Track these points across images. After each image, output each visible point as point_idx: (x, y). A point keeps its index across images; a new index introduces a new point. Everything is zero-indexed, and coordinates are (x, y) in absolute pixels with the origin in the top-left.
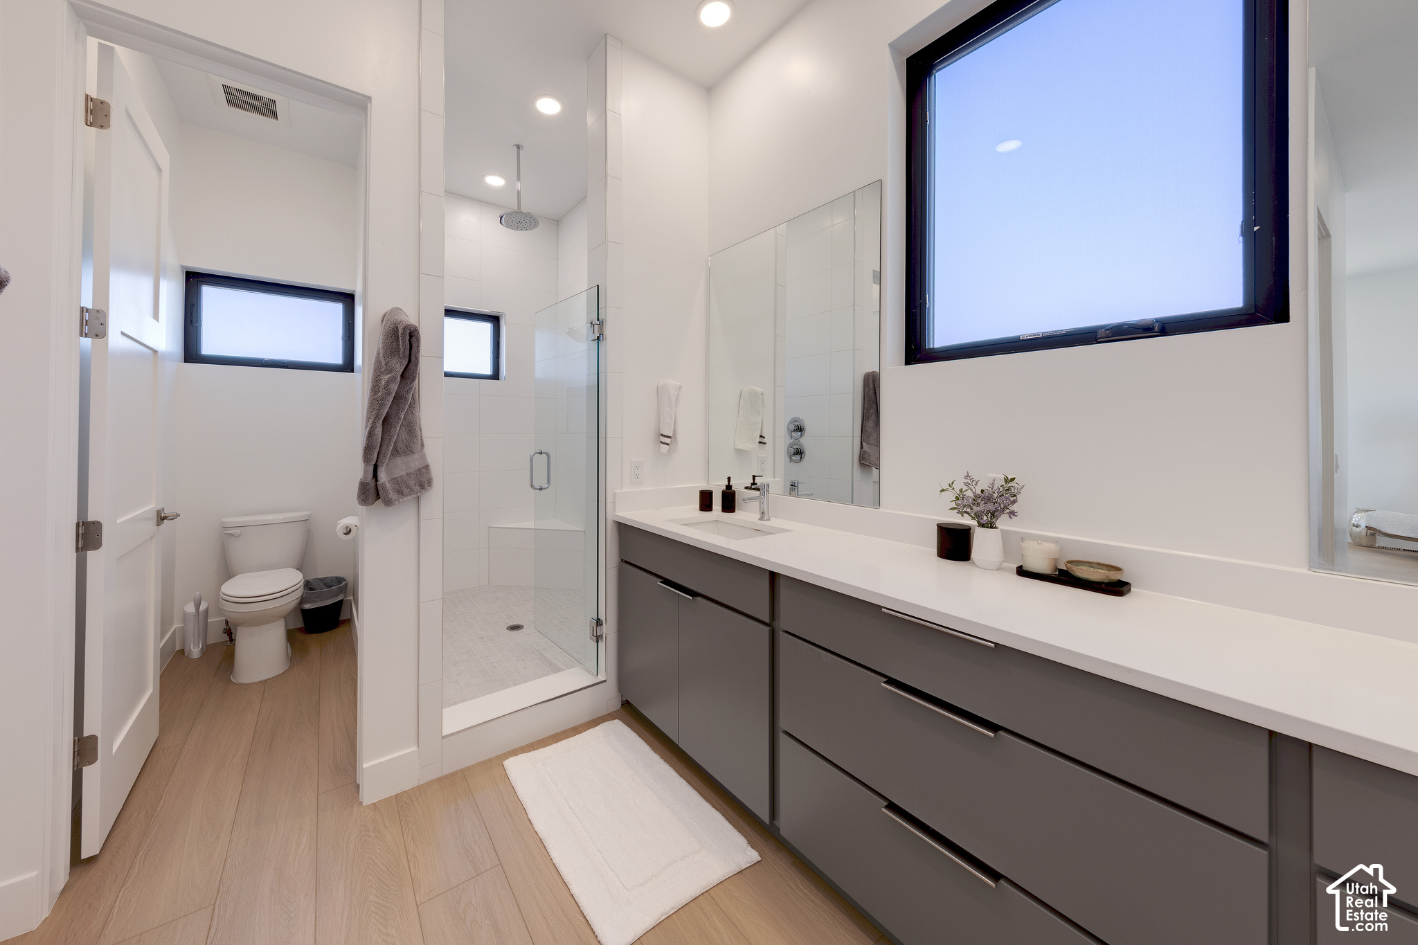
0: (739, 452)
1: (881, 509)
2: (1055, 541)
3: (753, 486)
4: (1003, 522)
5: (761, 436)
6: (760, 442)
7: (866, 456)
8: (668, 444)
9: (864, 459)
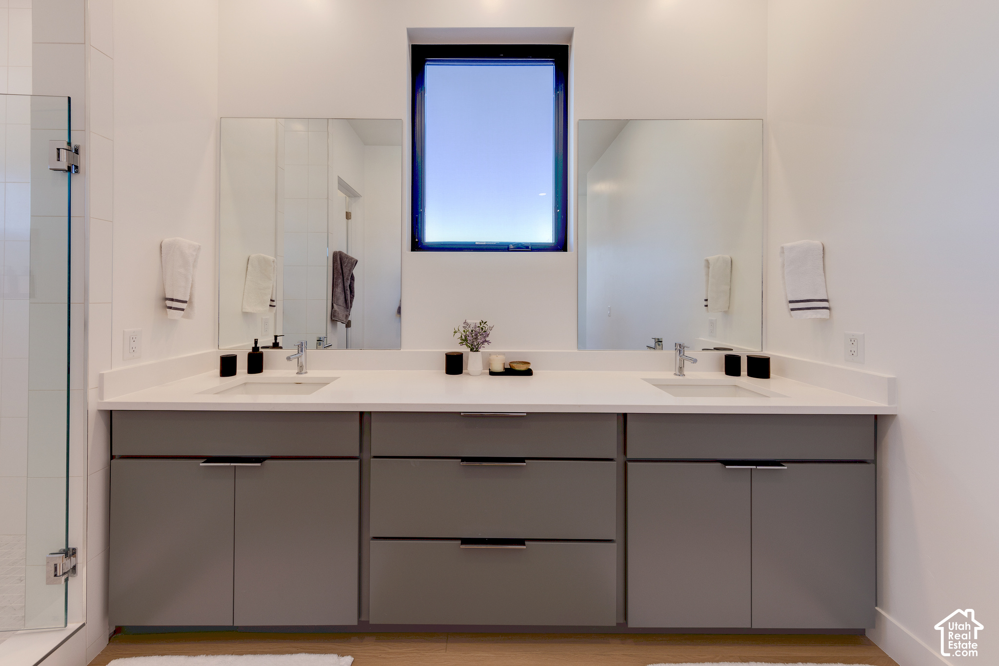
0: (246, 314)
1: (402, 350)
2: (503, 354)
3: (276, 345)
4: (485, 349)
5: (271, 300)
6: (270, 306)
7: (336, 314)
8: (183, 310)
9: (334, 316)
